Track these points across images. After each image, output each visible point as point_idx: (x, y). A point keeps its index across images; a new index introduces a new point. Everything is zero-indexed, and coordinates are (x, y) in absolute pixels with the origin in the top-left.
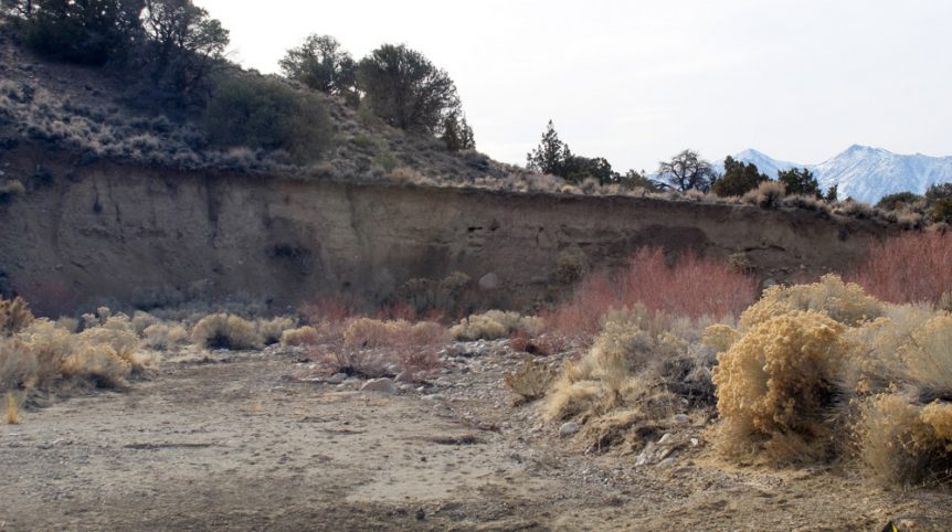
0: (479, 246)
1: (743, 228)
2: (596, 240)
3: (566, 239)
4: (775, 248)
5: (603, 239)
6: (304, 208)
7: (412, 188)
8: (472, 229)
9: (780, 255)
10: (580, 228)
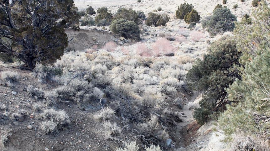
1: (92, 33)
2: (74, 36)
4: (97, 36)
9: (97, 37)
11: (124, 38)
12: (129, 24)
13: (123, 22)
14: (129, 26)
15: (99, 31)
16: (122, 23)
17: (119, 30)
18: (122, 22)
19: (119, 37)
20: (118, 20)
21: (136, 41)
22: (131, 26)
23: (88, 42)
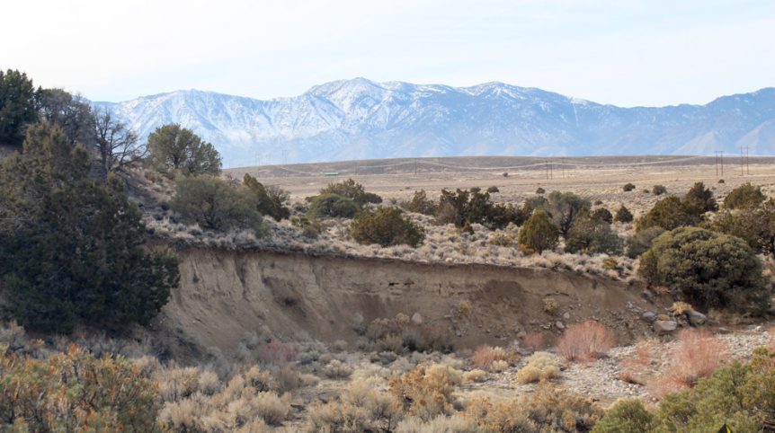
0: (398, 294)
1: (544, 282)
2: (466, 291)
3: (452, 290)
4: (563, 294)
5: (470, 290)
6: (285, 271)
7: (351, 257)
8: (392, 284)
9: (567, 299)
10: (457, 283)
11: (690, 306)
12: (715, 251)
13: (694, 239)
14: (714, 257)
15: (579, 273)
16: (686, 246)
17: (674, 272)
18: (688, 241)
19: (668, 298)
20: (674, 235)
21: (748, 320)
22: (723, 257)
23: (521, 315)
